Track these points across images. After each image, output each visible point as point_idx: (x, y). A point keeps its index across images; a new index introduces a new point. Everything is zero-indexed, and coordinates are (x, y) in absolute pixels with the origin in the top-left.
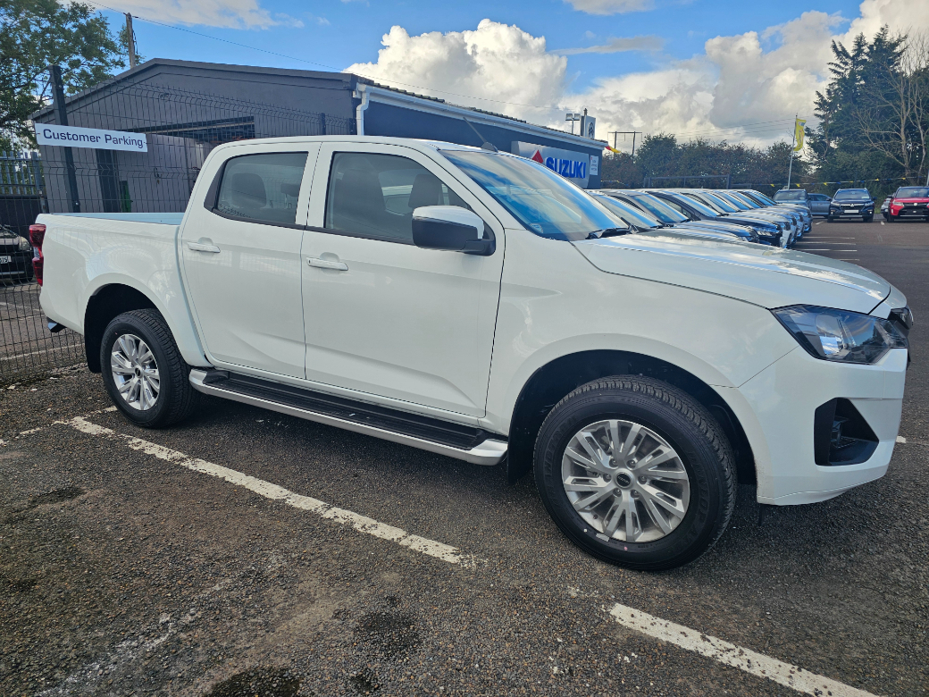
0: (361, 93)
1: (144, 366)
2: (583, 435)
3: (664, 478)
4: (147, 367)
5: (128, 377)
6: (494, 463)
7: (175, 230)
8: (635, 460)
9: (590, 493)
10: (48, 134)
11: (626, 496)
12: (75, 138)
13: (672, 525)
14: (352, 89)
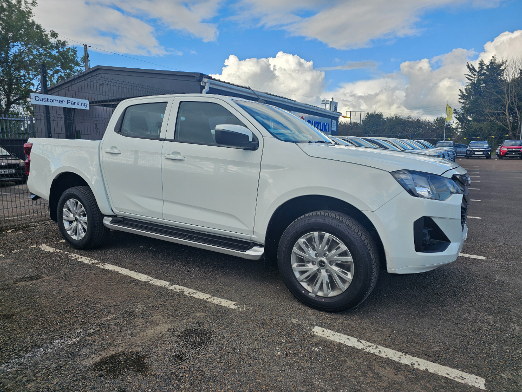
0: (205, 83)
1: (80, 216)
2: (301, 240)
3: (342, 262)
4: (81, 216)
5: (71, 222)
6: (258, 259)
7: (99, 143)
8: (327, 253)
9: (306, 272)
10: (37, 98)
11: (323, 272)
12: (51, 101)
13: (346, 286)
14: (200, 81)
